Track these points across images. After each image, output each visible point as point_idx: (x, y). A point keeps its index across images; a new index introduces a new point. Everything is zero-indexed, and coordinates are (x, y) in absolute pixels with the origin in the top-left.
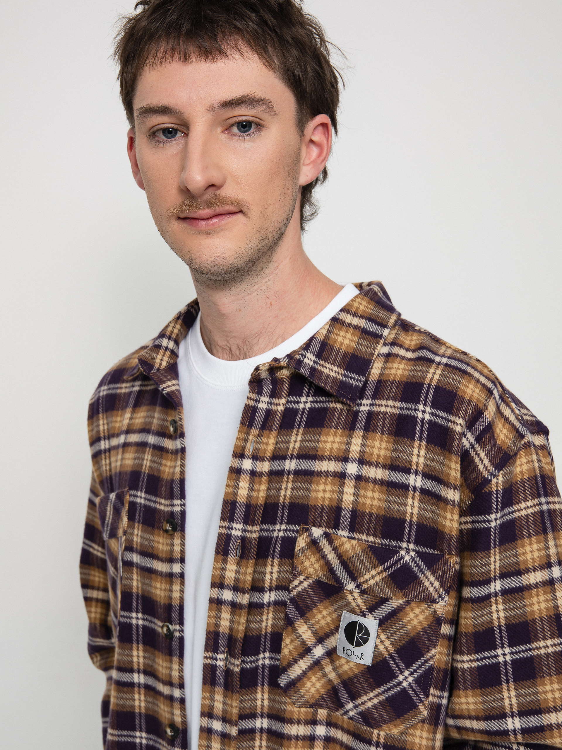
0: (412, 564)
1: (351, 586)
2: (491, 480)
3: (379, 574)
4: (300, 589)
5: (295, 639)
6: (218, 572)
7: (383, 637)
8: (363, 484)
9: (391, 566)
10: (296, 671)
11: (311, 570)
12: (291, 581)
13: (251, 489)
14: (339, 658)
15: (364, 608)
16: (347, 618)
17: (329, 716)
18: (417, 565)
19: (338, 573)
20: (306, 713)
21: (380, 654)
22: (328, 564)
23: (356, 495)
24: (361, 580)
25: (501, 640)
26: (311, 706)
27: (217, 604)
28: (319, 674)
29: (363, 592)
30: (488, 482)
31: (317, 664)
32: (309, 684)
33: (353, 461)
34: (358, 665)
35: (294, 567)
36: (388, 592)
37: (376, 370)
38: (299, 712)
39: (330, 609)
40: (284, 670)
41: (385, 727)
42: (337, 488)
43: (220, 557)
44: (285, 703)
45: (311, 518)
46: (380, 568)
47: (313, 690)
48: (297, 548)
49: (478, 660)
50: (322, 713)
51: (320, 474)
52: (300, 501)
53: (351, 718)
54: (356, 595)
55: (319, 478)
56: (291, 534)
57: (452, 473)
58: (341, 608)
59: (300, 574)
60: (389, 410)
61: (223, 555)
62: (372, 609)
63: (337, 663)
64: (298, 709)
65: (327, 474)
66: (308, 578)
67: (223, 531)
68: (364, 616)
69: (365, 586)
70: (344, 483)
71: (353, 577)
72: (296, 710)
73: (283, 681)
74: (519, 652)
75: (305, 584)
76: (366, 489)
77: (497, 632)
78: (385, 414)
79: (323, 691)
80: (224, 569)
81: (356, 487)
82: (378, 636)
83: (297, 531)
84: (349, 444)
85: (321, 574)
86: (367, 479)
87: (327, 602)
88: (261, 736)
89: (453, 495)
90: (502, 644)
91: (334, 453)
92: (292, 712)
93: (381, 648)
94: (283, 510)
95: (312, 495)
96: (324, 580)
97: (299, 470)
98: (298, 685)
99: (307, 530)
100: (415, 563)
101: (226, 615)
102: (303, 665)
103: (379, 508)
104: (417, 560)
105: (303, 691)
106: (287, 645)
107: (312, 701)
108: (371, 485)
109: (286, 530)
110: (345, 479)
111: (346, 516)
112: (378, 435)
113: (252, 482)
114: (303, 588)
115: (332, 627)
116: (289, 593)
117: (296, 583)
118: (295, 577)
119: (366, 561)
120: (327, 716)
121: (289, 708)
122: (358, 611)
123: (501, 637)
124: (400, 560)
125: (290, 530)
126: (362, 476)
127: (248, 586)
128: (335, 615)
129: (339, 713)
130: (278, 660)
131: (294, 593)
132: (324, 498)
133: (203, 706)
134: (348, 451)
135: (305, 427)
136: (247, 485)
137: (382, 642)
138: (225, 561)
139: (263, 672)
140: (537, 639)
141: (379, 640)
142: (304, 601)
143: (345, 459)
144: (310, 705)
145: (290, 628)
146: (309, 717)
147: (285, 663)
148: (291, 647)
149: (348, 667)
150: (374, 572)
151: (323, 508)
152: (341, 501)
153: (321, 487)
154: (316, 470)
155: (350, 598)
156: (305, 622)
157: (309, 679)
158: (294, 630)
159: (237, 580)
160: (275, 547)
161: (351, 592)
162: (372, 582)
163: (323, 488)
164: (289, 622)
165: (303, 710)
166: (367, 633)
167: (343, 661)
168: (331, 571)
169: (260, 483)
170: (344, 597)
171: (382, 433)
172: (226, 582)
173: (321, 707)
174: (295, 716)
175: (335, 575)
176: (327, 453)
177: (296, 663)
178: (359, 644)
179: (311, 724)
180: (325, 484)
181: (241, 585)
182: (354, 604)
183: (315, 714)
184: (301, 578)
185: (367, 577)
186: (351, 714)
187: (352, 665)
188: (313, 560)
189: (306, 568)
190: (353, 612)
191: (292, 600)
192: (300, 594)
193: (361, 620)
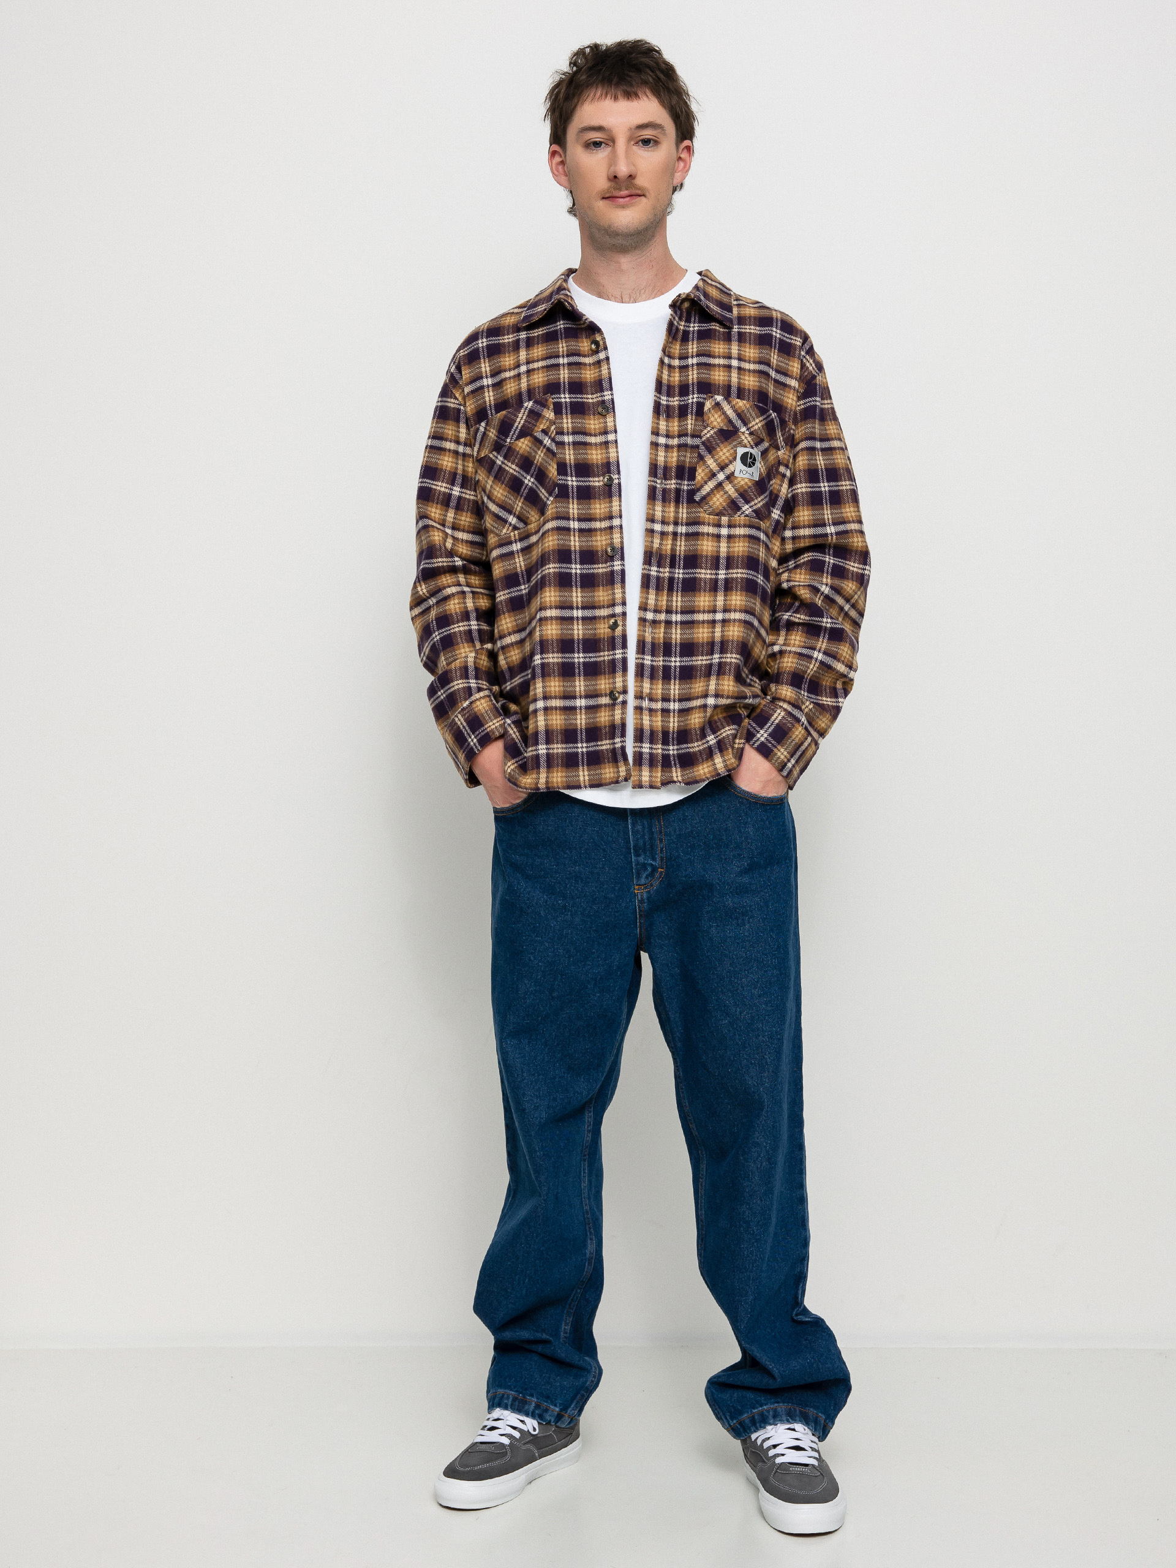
0: (775, 420)
1: (743, 429)
3: (760, 422)
4: (708, 435)
5: (705, 469)
6: (654, 426)
8: (742, 372)
9: (765, 419)
10: (707, 489)
11: (716, 423)
12: (702, 431)
13: (671, 376)
14: (736, 478)
15: (752, 443)
16: (741, 451)
17: (729, 520)
19: (734, 422)
20: (714, 519)
22: (727, 417)
23: (739, 378)
24: (750, 425)
25: (823, 478)
26: (717, 515)
27: (655, 446)
28: (722, 493)
29: (751, 434)
31: (720, 485)
32: (715, 499)
33: (735, 358)
34: (750, 480)
35: (703, 421)
36: (764, 435)
37: (735, 311)
38: (709, 518)
39: (729, 448)
40: (699, 490)
42: (726, 374)
43: (655, 417)
44: (699, 512)
45: (713, 390)
46: (761, 418)
47: (718, 503)
48: (706, 409)
49: (810, 487)
50: (725, 520)
51: (714, 365)
52: (704, 381)
53: (747, 516)
54: (747, 436)
55: (714, 368)
56: (702, 400)
57: (795, 369)
58: (736, 446)
59: (709, 425)
60: (752, 331)
61: (657, 416)
62: (757, 444)
63: (736, 482)
64: (708, 516)
65: (719, 365)
66: (713, 428)
67: (657, 399)
68: (753, 448)
69: (752, 430)
70: (731, 372)
71: (745, 424)
73: (697, 498)
74: (833, 486)
75: (712, 432)
76: (745, 375)
77: (820, 472)
78: (750, 333)
79: (725, 503)
80: (658, 424)
81: (738, 374)
83: (705, 399)
84: (730, 349)
85: (723, 424)
86: (745, 370)
87: (726, 443)
88: (681, 539)
89: (794, 383)
90: (823, 480)
91: (721, 354)
92: (703, 518)
94: (693, 387)
95: (712, 377)
96: (725, 428)
97: (699, 364)
98: (707, 500)
99: (712, 397)
101: (661, 454)
102: (711, 485)
103: (754, 386)
105: (711, 503)
106: (700, 474)
107: (717, 511)
108: (747, 373)
109: (697, 399)
110: (731, 369)
111: (734, 390)
112: (748, 345)
113: (670, 372)
114: (710, 435)
115: (731, 458)
116: (701, 438)
117: (705, 431)
118: (705, 428)
119: (752, 413)
120: (728, 522)
121: (702, 515)
122: (748, 445)
123: (822, 475)
124: (770, 415)
125: (700, 398)
126: (741, 367)
127: (675, 434)
128: (732, 451)
129: (736, 517)
130: (693, 484)
131: (704, 439)
132: (719, 379)
133: (648, 514)
134: (730, 352)
135: (697, 340)
136: (668, 374)
138: (658, 419)
140: (841, 480)
142: (710, 442)
143: (730, 357)
144: (716, 513)
145: (701, 461)
146: (716, 522)
147: (697, 486)
148: (703, 473)
149: (744, 483)
150: (757, 421)
151: (719, 385)
152: (730, 381)
154: (711, 363)
155: (743, 437)
156: (712, 457)
157: (714, 496)
158: (705, 463)
159: (667, 431)
160: (691, 409)
161: (743, 433)
162: (756, 427)
163: (718, 374)
164: (701, 458)
165: (711, 516)
167: (739, 479)
168: (730, 421)
169: (674, 373)
170: (740, 437)
171: (751, 344)
172: (661, 432)
173: (724, 515)
174: (706, 520)
175: (733, 424)
176: (717, 353)
177: (706, 484)
178: (750, 466)
179: (717, 527)
180: (719, 371)
181: (671, 434)
182: (745, 441)
183: (720, 519)
184: (709, 429)
185: (753, 423)
186: (747, 512)
187: (746, 480)
188: (716, 416)
189: (712, 422)
190: (745, 446)
191: (703, 443)
192: (708, 439)
193: (751, 450)
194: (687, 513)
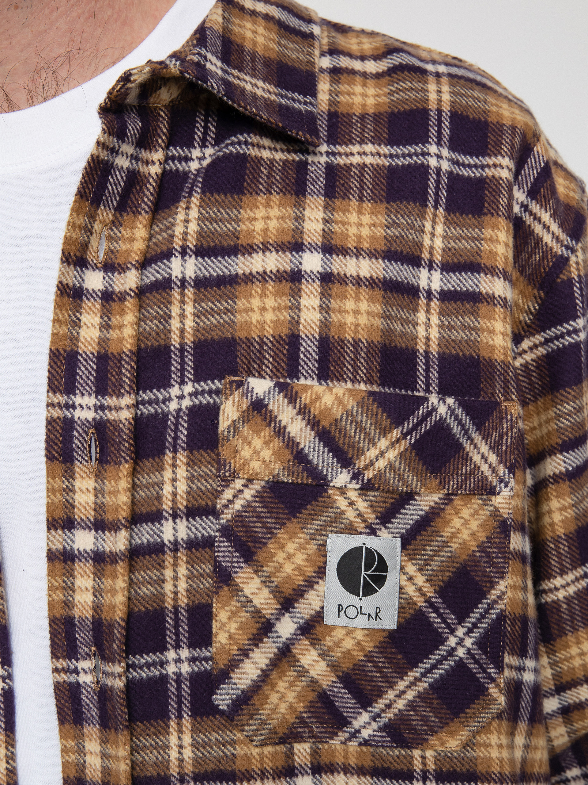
0: (450, 421)
1: (341, 478)
2: (568, 259)
3: (393, 444)
4: (238, 505)
5: (240, 609)
6: (59, 498)
7: (411, 569)
8: (335, 288)
9: (415, 428)
10: (248, 673)
11: (256, 465)
12: (217, 494)
13: (106, 326)
14: (330, 629)
15: (371, 517)
16: (339, 545)
17: (315, 752)
18: (460, 423)
19: (314, 457)
20: (274, 755)
21: (410, 602)
22: (290, 444)
24: (361, 463)
26: (282, 741)
27: (65, 562)
28: (291, 674)
29: (366, 488)
30: (563, 262)
31: (285, 655)
32: (274, 698)
33: (312, 248)
34: (370, 633)
35: (220, 463)
36: (413, 480)
38: (261, 755)
39: (302, 537)
41: (433, 741)
42: (285, 301)
43: (58, 467)
45: (241, 361)
46: (395, 434)
47: (283, 708)
48: (223, 424)
50: (304, 752)
51: (249, 278)
52: (216, 335)
53: (366, 743)
54: (353, 495)
55: (247, 288)
56: (205, 400)
58: (323, 531)
59: (234, 475)
60: (368, 160)
61: (64, 462)
62: (386, 518)
63: (329, 641)
64: (258, 750)
66: (250, 480)
67: (56, 413)
68: (373, 532)
69: (369, 474)
70: (300, 290)
71: (345, 460)
72: (255, 751)
73: (223, 698)
75: (248, 494)
76: (343, 297)
78: (362, 167)
79: (300, 707)
80: (70, 490)
81: (323, 295)
82: (402, 568)
83: (218, 392)
84: (299, 219)
85: (277, 468)
86: (343, 280)
87: (293, 525)
91: (272, 239)
92: (247, 758)
93: (411, 590)
94: (182, 357)
95: (240, 318)
96: (287, 479)
97: (205, 278)
98: (255, 700)
99: (240, 384)
100: (456, 418)
101: (84, 581)
102: (260, 657)
103: (371, 329)
104: (459, 412)
105: (264, 713)
106: (223, 625)
107: (282, 731)
109: (195, 394)
110: (300, 281)
111: (309, 351)
112: (354, 203)
113: (106, 313)
114: (243, 502)
115: (309, 571)
116: (217, 517)
117: (228, 494)
118: (226, 482)
119: (367, 423)
121: (241, 750)
122: (360, 526)
124: (429, 414)
125: (203, 392)
126: (331, 274)
127: (124, 514)
128: (312, 547)
129: (336, 743)
130: (206, 659)
131: (226, 517)
132: (262, 324)
133: (65, 765)
134: (299, 231)
136: (97, 320)
137: (410, 579)
138: (69, 474)
139: (179, 689)
141: (404, 577)
142: (248, 529)
143: (297, 247)
144: (280, 738)
145: (226, 588)
146: (281, 763)
147: (222, 663)
148: (233, 627)
149: (352, 642)
150: (383, 443)
151: (262, 343)
152: (298, 323)
153: (256, 303)
154: (240, 272)
155: (342, 503)
156: (256, 572)
157: (273, 686)
158: (236, 590)
159: (100, 508)
160: (176, 430)
161: (342, 490)
162: (381, 464)
163: (260, 304)
164: (224, 578)
165: (268, 749)
166: (383, 566)
167: (339, 634)
169: (123, 312)
170: (330, 504)
171: (361, 200)
172: (79, 514)
173: (300, 738)
174: (255, 766)
175: (310, 462)
176: (258, 239)
177: (247, 656)
178: (369, 591)
179: (285, 776)
180: (263, 295)
181: (110, 517)
182: (351, 514)
183: (290, 755)
184: (238, 484)
185: (372, 454)
186: (366, 733)
187: (359, 635)
188: (257, 443)
189: (246, 462)
190: (350, 530)
191: (226, 531)
192: (238, 517)
193: (369, 542)
194: (195, 745)
